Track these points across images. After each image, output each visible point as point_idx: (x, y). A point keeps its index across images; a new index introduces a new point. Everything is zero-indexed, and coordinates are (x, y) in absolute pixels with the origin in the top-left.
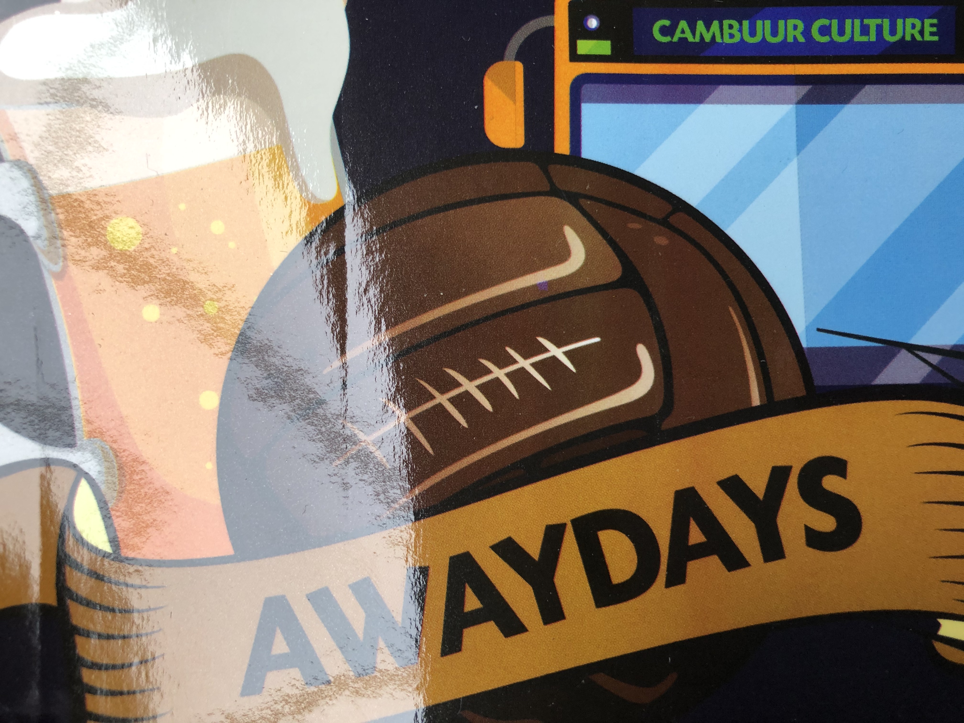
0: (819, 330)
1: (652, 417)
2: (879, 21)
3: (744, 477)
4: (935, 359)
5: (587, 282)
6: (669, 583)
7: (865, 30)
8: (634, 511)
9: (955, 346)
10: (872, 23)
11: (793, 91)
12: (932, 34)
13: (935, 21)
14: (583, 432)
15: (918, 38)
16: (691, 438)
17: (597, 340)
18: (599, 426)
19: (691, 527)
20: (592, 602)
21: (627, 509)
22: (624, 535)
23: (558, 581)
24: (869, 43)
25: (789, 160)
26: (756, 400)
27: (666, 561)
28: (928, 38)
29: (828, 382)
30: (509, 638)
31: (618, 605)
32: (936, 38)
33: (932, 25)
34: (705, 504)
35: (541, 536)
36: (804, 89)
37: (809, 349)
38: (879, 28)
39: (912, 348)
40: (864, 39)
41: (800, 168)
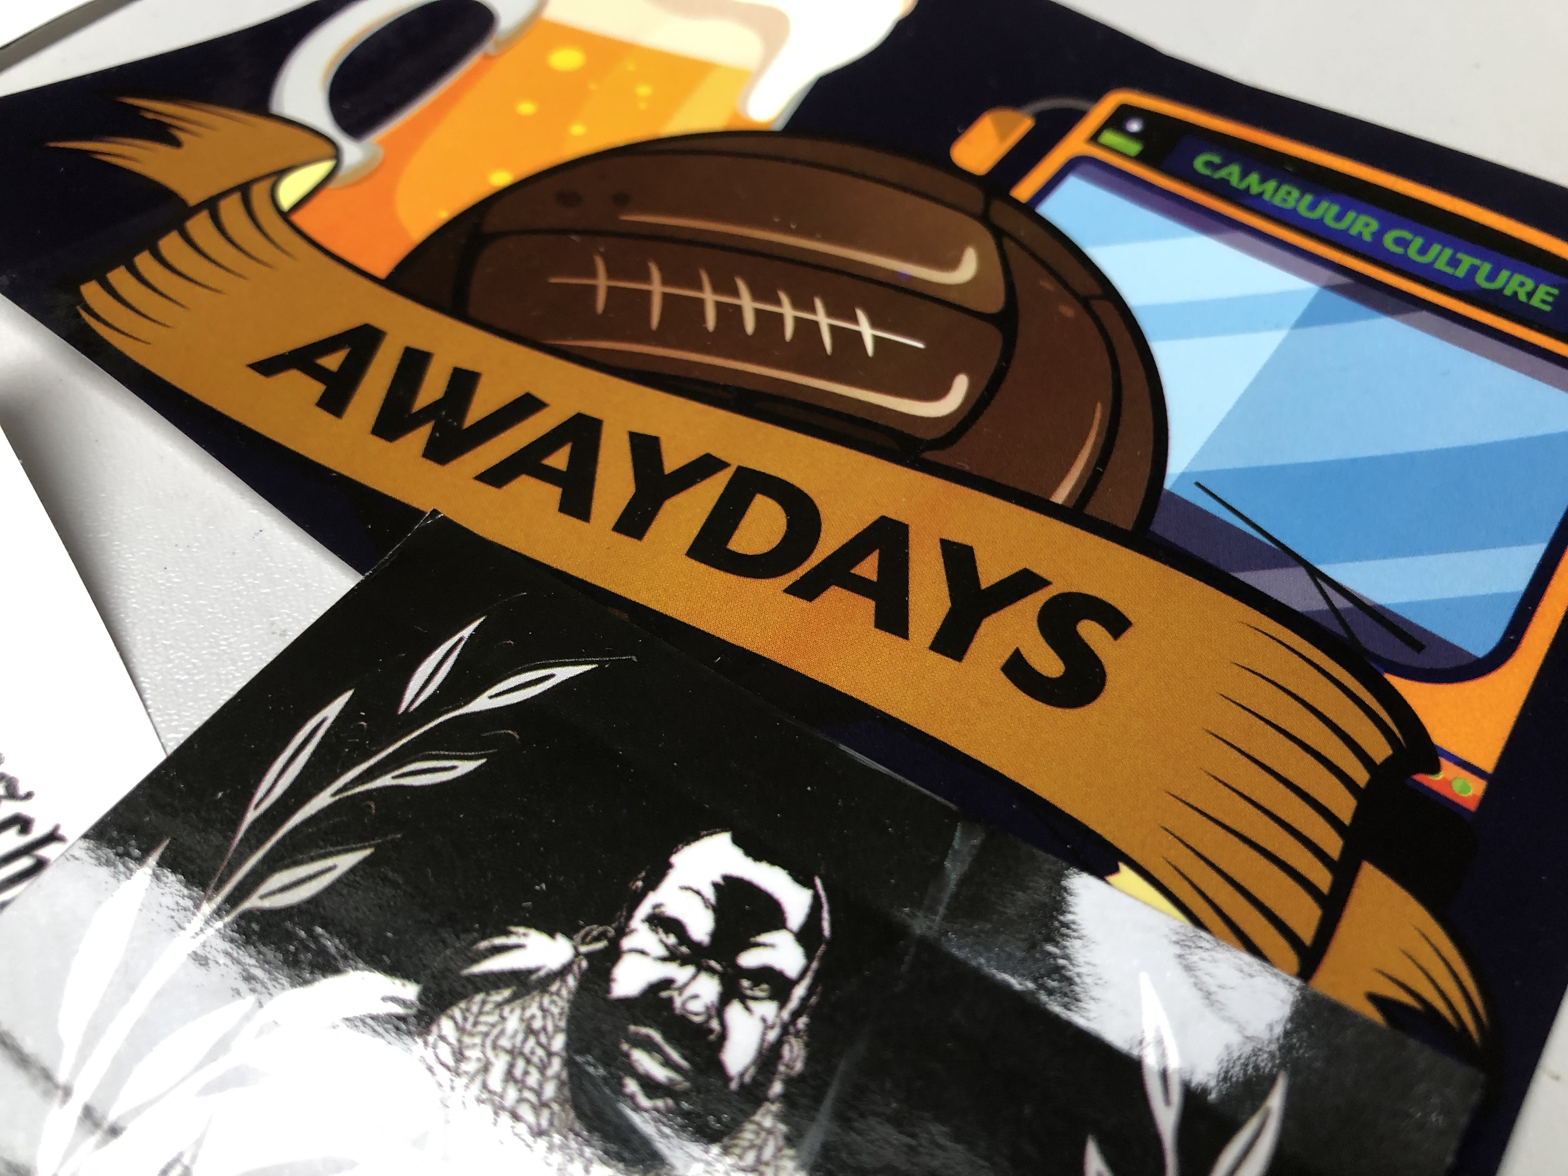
0: (1198, 484)
1: (921, 441)
2: (1477, 262)
3: (979, 555)
4: (1340, 602)
5: (953, 297)
6: (793, 590)
7: (1454, 262)
8: (817, 501)
9: (1381, 607)
10: (1467, 261)
11: (1327, 275)
12: (1544, 302)
13: (1555, 291)
14: (828, 405)
15: (1522, 297)
16: (947, 483)
17: (920, 345)
18: (851, 412)
19: (870, 557)
20: (687, 548)
21: (812, 495)
22: (784, 515)
23: (669, 506)
24: (1453, 277)
25: (1278, 327)
26: (1060, 496)
27: (809, 569)
28: (1535, 302)
29: (1171, 536)
30: (562, 514)
31: (713, 569)
32: (1547, 308)
33: (1548, 294)
34: (907, 547)
35: (693, 457)
36: (1341, 280)
37: (1171, 495)
38: (1474, 270)
39: (1315, 574)
40: (1449, 270)
41: (1286, 341)
